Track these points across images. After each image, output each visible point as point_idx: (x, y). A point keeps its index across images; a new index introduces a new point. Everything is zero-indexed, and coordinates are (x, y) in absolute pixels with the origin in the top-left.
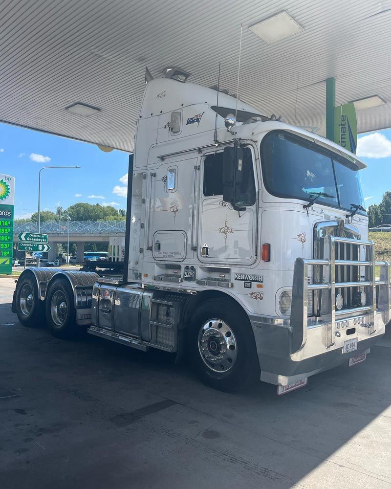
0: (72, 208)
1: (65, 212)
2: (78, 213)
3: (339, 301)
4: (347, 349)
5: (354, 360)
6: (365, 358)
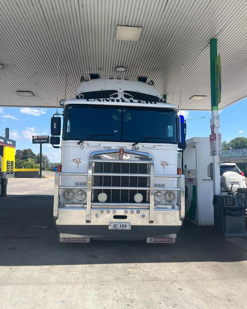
0: (233, 141)
1: (228, 144)
2: (237, 144)
3: (103, 197)
4: (115, 227)
5: (155, 240)
6: (174, 241)
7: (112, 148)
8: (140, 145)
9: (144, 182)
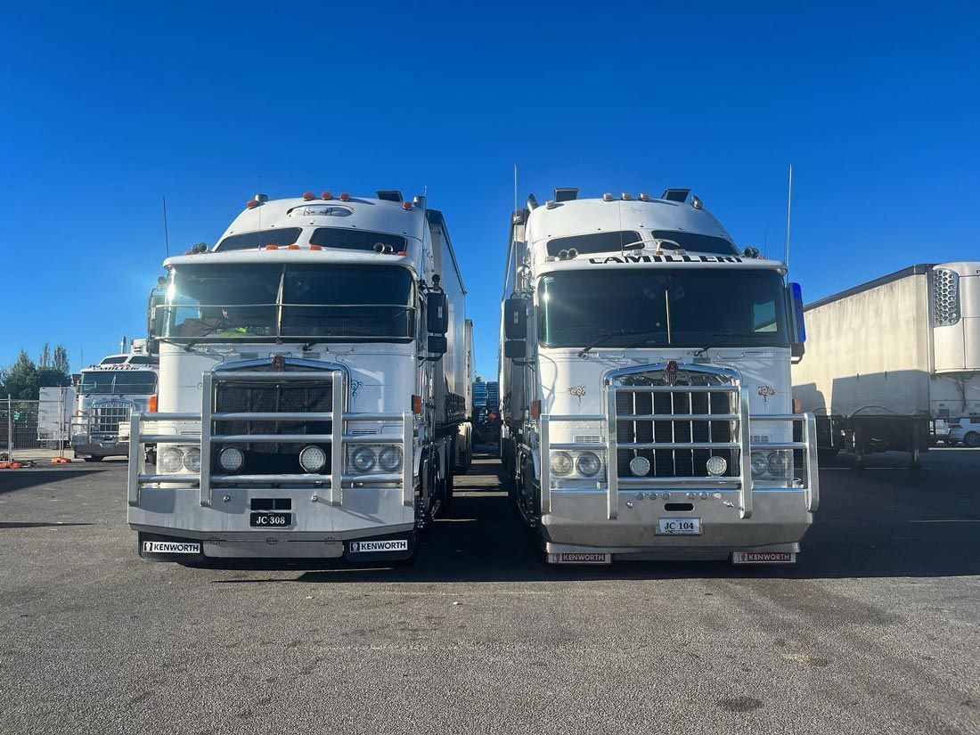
3: (640, 466)
4: (669, 529)
5: (751, 557)
6: (793, 560)
7: (651, 362)
8: (713, 352)
9: (723, 431)
